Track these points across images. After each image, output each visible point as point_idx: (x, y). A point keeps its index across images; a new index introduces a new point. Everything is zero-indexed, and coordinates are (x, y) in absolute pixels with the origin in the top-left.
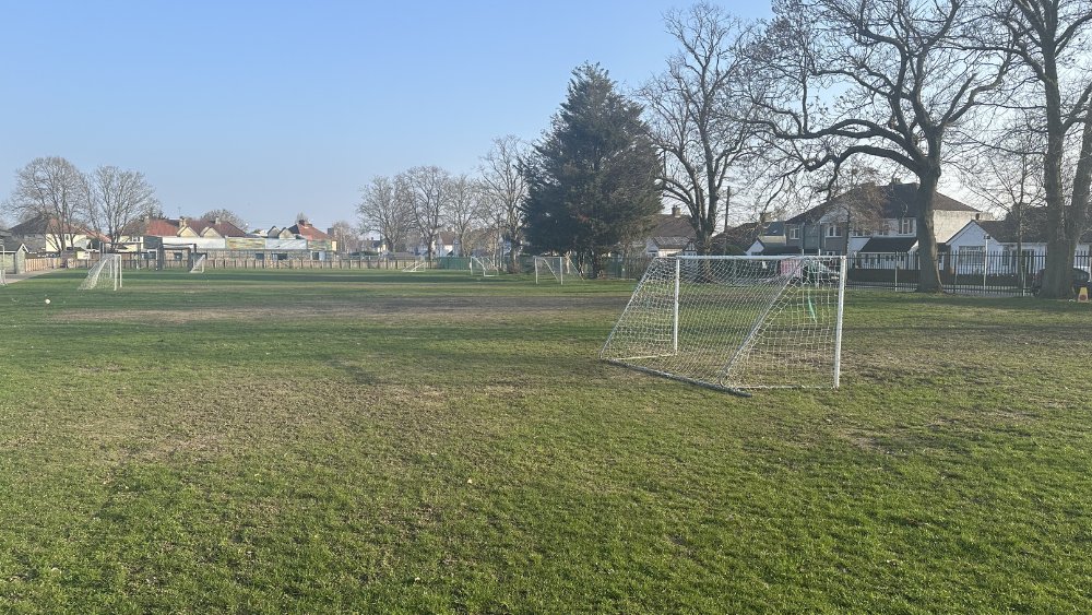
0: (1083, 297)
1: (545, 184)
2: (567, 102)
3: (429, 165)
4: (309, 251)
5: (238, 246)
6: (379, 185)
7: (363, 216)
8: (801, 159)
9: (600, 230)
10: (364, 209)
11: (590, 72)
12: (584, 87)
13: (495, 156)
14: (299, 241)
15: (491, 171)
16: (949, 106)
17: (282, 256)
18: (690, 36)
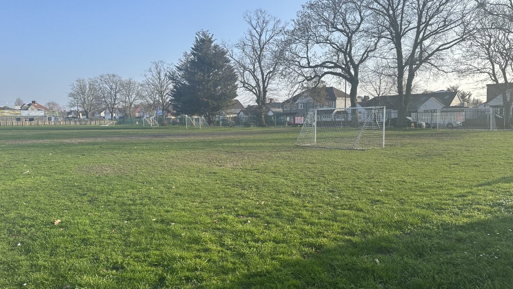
0: (413, 127)
1: (181, 84)
2: (194, 47)
3: (111, 73)
4: (46, 116)
5: (5, 114)
6: (80, 83)
7: (71, 99)
8: (304, 76)
9: (213, 105)
10: (71, 95)
11: (204, 34)
12: (202, 41)
13: (153, 70)
14: (40, 111)
15: (151, 77)
16: (361, 56)
17: (31, 119)
18: (254, 23)
